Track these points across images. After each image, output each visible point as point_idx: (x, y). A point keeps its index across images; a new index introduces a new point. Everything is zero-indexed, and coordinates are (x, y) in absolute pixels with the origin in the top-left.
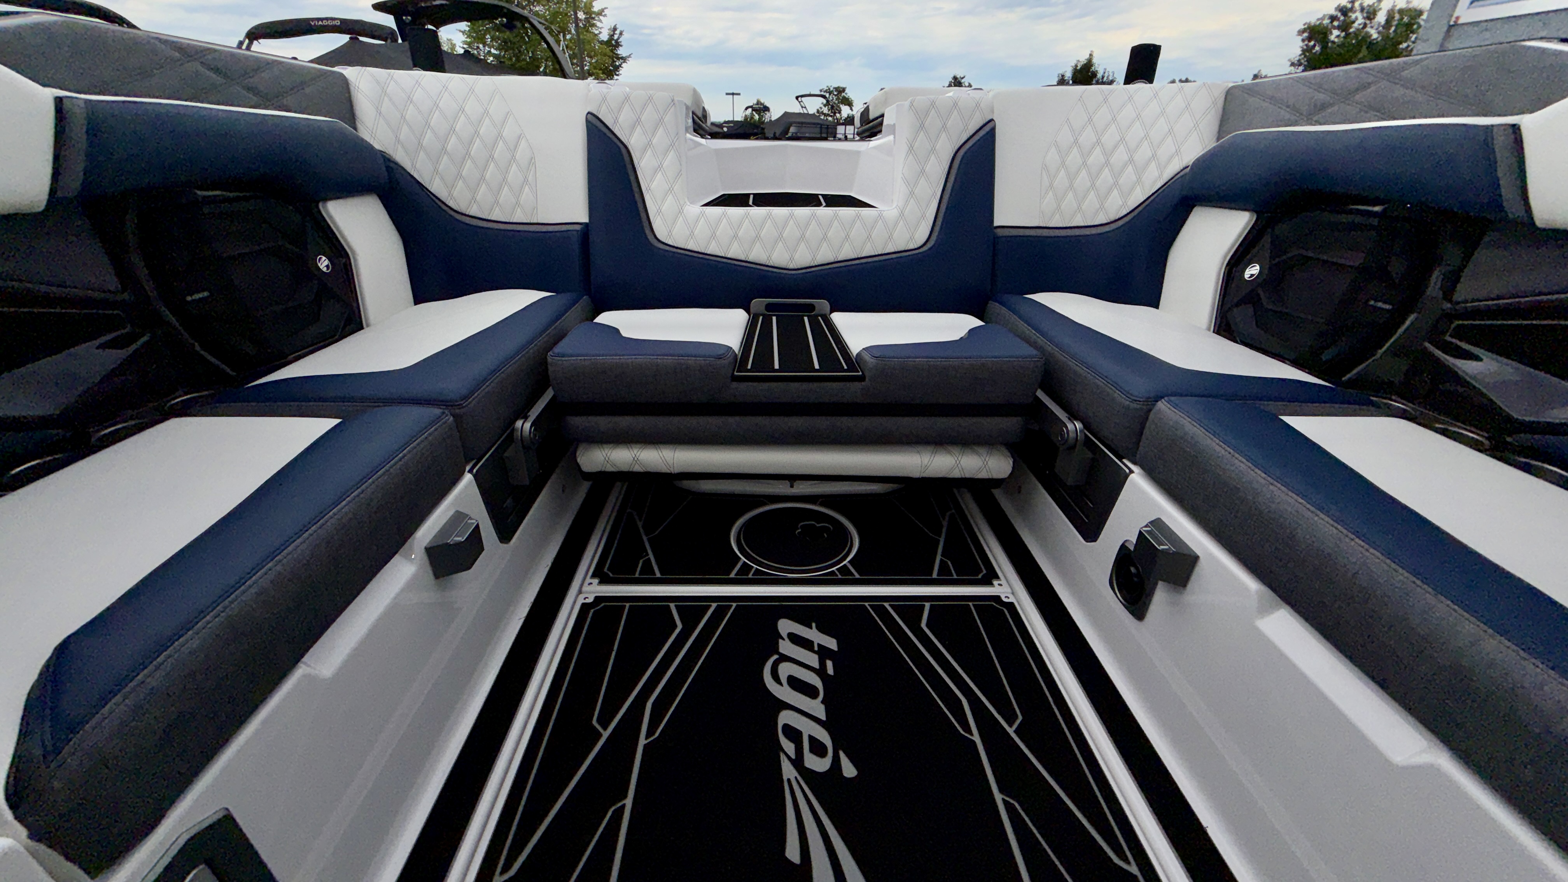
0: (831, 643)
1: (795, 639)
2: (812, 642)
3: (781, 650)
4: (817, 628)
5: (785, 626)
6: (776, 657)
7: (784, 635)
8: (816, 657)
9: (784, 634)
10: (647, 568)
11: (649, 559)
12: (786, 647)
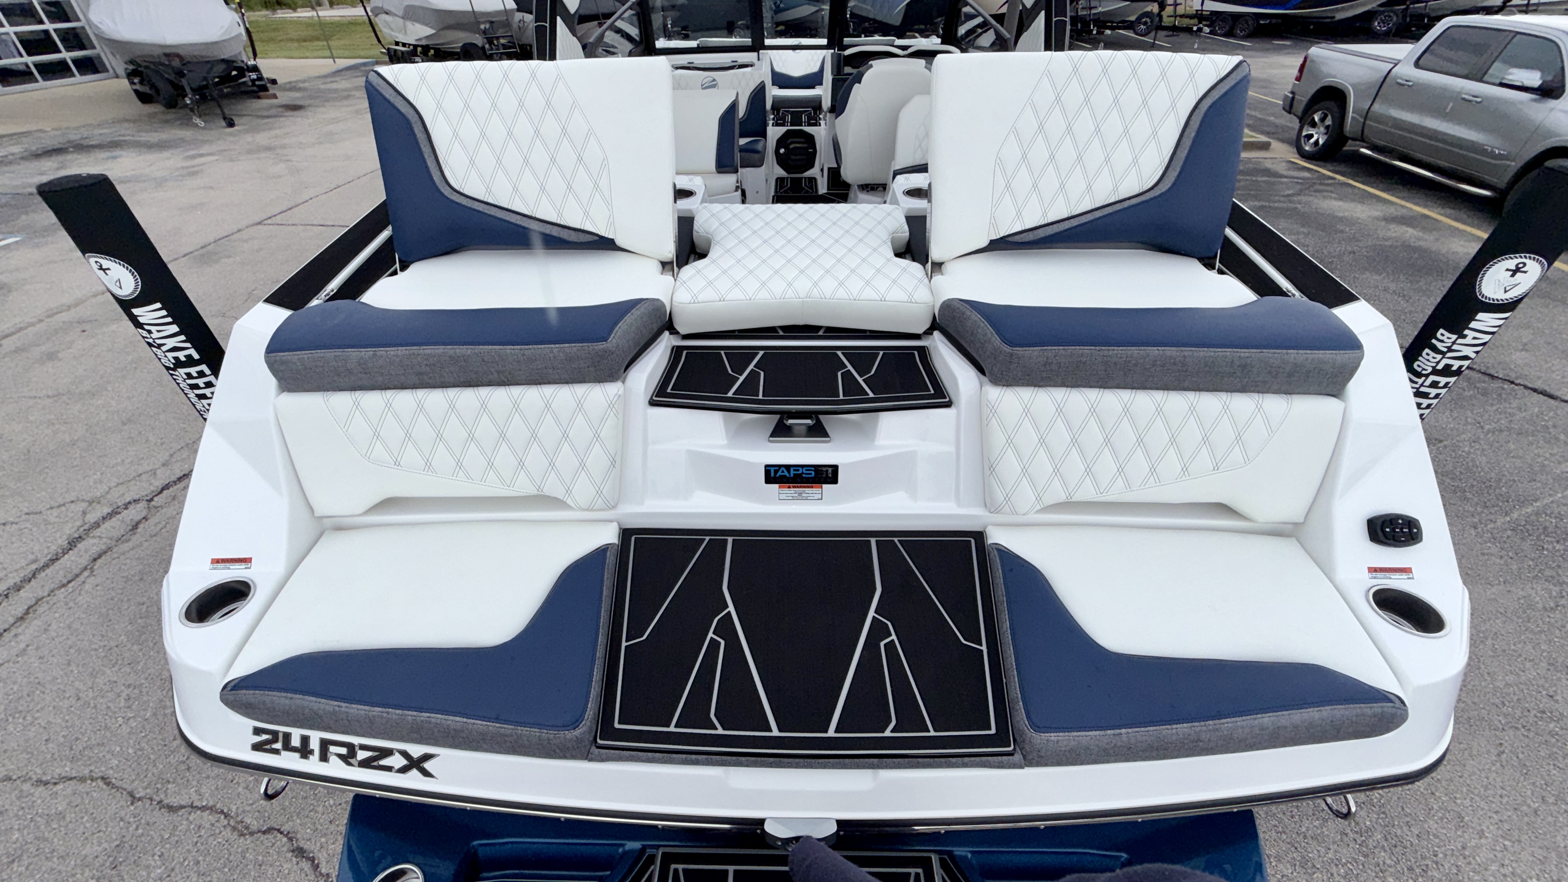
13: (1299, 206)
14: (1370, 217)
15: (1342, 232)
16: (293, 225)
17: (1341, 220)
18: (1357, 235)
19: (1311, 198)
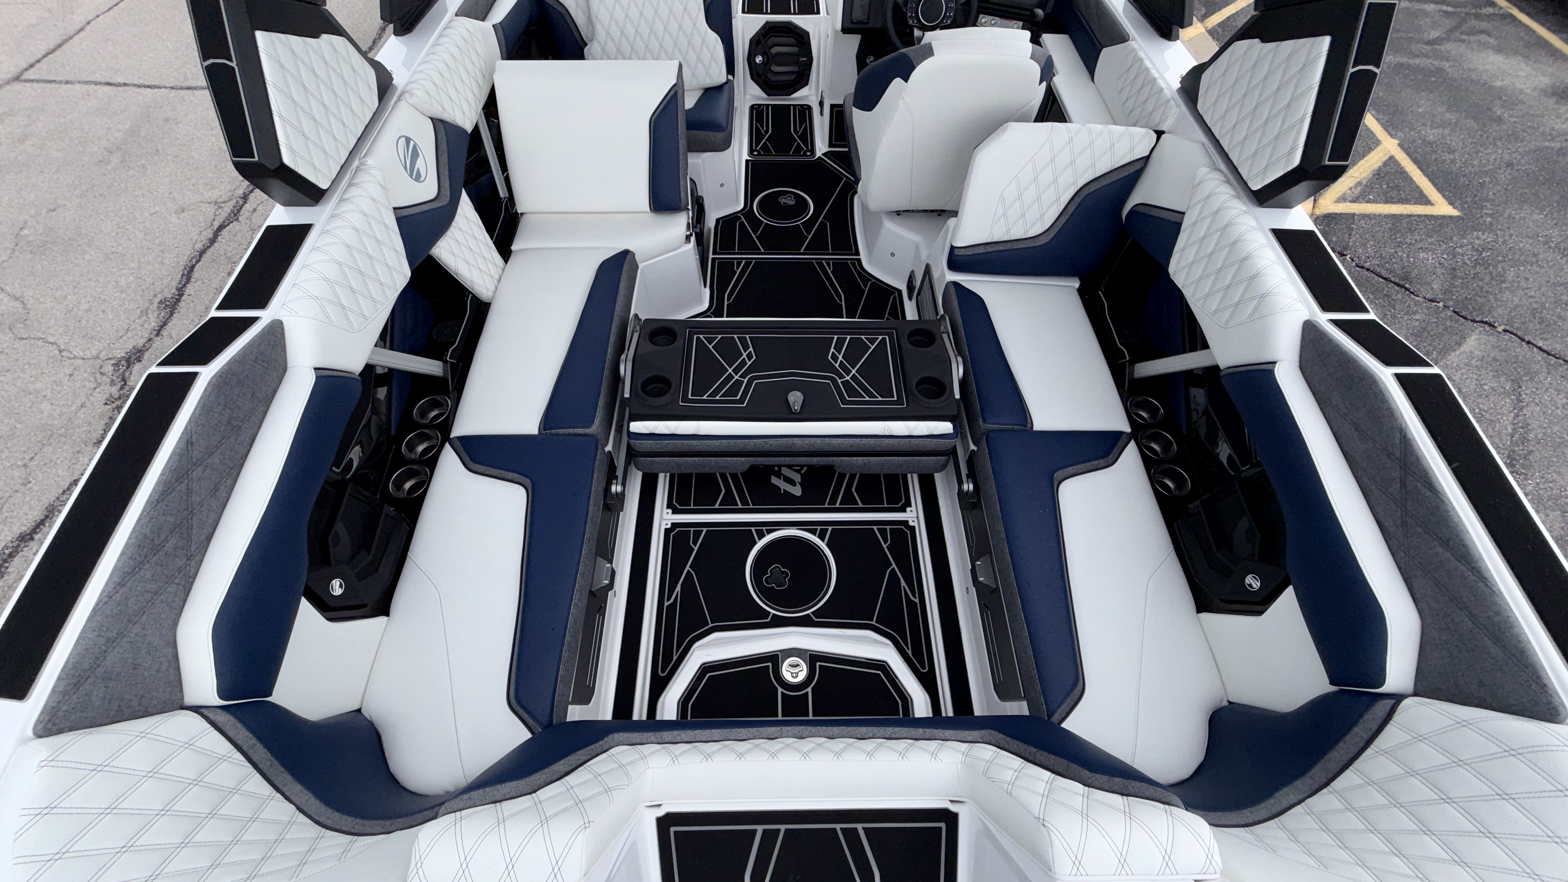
0: (774, 480)
1: (792, 482)
2: (784, 480)
3: (799, 476)
4: (780, 489)
5: (797, 491)
6: (802, 472)
7: (798, 484)
8: (782, 472)
9: (798, 488)
10: (883, 532)
11: (885, 544)
12: (797, 478)
13: (1446, 65)
14: (1535, 89)
15: (1499, 120)
16: (67, 82)
17: (1498, 94)
18: (1519, 128)
19: (1462, 48)
